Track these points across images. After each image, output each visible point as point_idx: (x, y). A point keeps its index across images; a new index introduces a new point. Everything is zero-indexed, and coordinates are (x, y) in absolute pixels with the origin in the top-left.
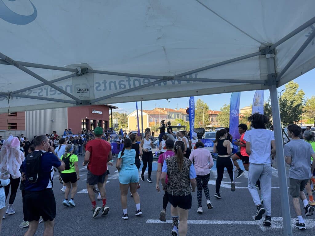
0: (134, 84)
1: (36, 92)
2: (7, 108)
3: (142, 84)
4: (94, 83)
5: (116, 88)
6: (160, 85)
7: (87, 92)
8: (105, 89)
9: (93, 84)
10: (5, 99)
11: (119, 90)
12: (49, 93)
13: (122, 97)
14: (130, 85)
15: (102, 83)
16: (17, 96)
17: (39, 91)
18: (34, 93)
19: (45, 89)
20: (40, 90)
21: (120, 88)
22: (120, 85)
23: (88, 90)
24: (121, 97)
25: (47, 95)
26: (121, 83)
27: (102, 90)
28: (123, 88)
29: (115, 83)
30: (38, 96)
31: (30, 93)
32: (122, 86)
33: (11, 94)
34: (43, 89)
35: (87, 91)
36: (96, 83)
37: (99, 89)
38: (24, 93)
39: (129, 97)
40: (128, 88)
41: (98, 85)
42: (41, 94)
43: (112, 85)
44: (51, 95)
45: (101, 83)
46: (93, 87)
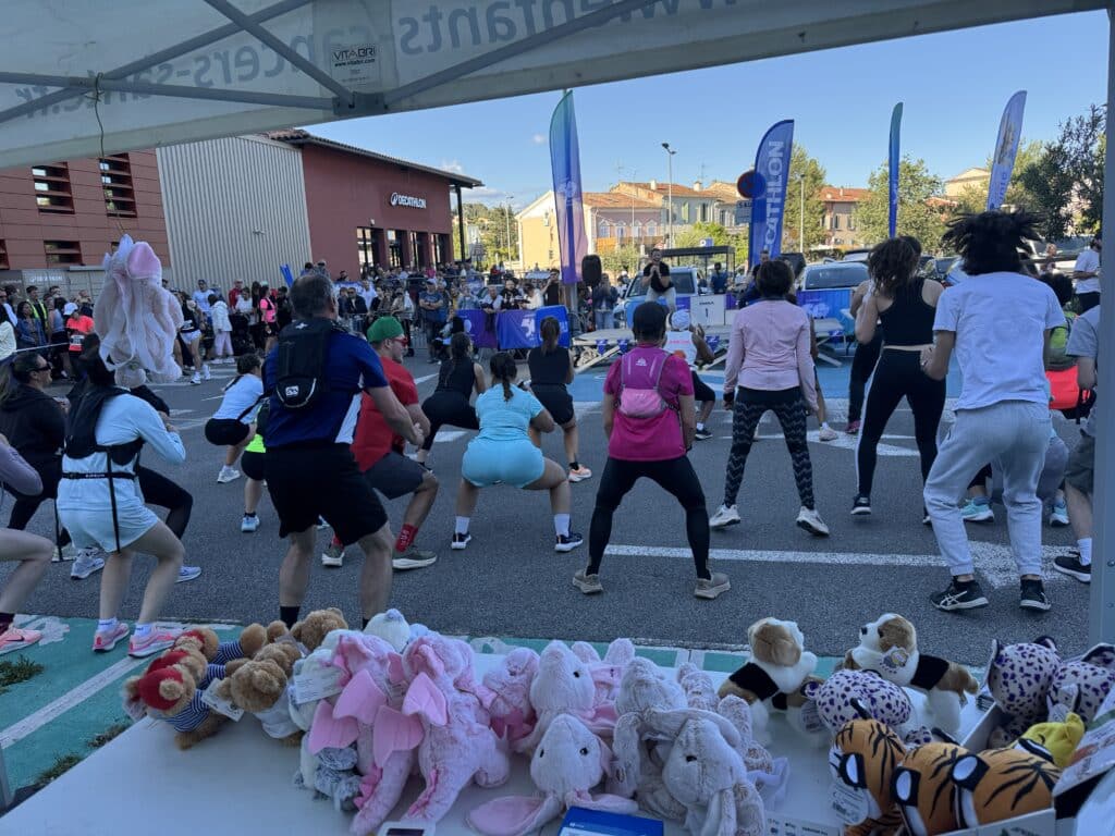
0: (548, 17)
1: (186, 73)
2: (95, 137)
3: (578, 13)
4: (395, 23)
5: (476, 40)
6: (649, 14)
7: (370, 61)
8: (434, 48)
9: (392, 28)
10: (83, 105)
11: (487, 46)
12: (235, 72)
13: (502, 74)
14: (530, 22)
15: (426, 19)
16: (123, 90)
17: (195, 67)
18: (180, 74)
19: (217, 56)
20: (202, 64)
21: (494, 35)
22: (491, 22)
23: (372, 51)
24: (496, 76)
25: (228, 80)
26: (498, 13)
27: (425, 48)
28: (504, 38)
29: (472, 16)
30: (194, 85)
31: (164, 78)
32: (501, 29)
33: (101, 82)
34: (211, 57)
35: (369, 57)
36: (402, 22)
37: (412, 44)
38: (144, 76)
39: (525, 70)
40: (522, 33)
41: (407, 27)
42: (204, 79)
43: (463, 25)
44: (242, 78)
45: (419, 19)
46: (393, 37)
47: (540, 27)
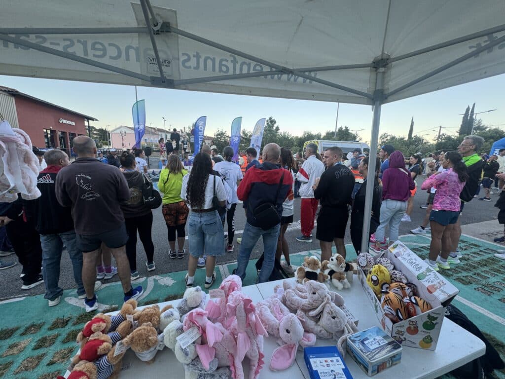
0: (241, 69)
1: (58, 44)
3: (252, 71)
4: (180, 54)
5: (214, 70)
8: (197, 67)
9: (178, 56)
11: (217, 74)
12: (90, 52)
14: (234, 69)
15: (194, 56)
20: (68, 43)
21: (221, 70)
22: (221, 65)
23: (169, 62)
25: (86, 54)
27: (192, 67)
31: (40, 43)
32: (224, 69)
34: (75, 40)
36: (183, 54)
38: (23, 37)
39: (233, 86)
42: (70, 50)
44: (96, 56)
46: (179, 59)
47: (238, 72)
